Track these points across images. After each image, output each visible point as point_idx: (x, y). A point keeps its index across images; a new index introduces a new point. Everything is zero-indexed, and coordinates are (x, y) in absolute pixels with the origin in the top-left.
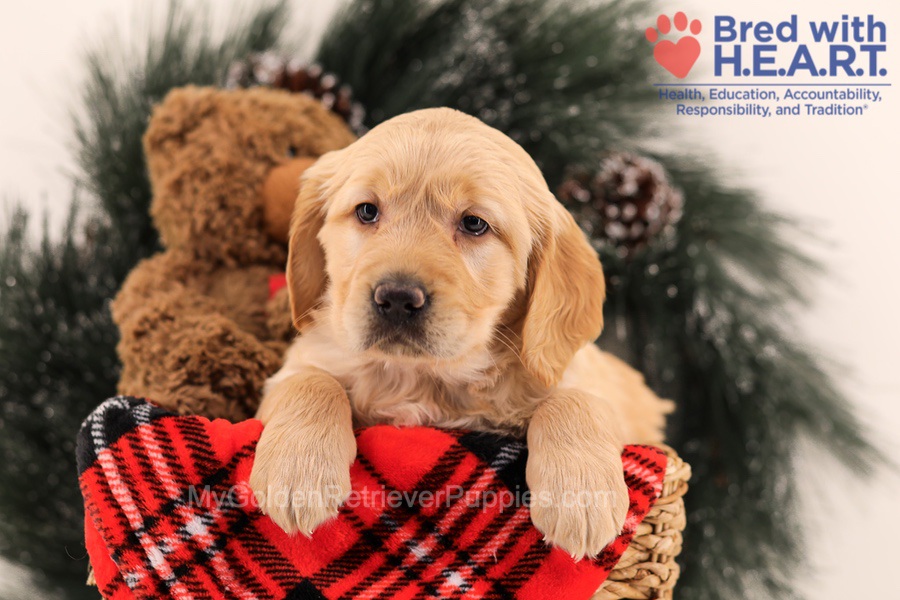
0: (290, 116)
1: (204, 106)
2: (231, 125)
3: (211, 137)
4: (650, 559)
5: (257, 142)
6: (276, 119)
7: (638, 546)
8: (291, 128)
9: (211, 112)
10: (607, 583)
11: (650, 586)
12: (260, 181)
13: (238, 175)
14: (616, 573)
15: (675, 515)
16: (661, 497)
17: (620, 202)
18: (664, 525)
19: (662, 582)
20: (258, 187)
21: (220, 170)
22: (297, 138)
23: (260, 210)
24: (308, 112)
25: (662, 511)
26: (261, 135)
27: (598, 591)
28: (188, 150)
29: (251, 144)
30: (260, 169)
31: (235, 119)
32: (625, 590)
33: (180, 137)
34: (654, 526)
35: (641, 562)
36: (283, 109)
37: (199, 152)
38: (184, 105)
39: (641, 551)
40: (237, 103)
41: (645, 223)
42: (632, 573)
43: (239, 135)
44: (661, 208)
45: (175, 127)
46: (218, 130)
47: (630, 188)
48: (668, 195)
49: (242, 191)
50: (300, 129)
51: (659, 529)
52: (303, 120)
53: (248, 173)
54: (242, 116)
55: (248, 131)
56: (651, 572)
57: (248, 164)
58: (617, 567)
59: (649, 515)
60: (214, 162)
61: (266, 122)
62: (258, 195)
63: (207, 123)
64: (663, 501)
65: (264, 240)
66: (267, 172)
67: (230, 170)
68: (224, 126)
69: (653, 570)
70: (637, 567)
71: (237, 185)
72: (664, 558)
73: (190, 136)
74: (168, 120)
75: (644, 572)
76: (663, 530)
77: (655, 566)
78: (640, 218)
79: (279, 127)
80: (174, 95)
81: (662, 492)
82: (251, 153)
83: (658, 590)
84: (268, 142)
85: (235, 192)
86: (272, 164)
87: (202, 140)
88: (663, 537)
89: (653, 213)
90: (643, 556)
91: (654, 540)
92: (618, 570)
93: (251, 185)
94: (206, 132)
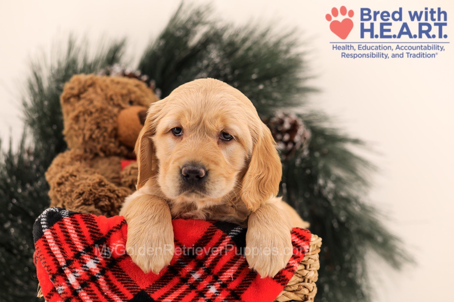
0: (129, 87)
1: (89, 82)
2: (102, 90)
3: (93, 96)
4: (304, 281)
5: (114, 97)
6: (123, 88)
7: (298, 275)
8: (130, 92)
9: (92, 85)
10: (284, 292)
11: (304, 294)
12: (116, 115)
13: (106, 113)
14: (289, 287)
15: (315, 260)
16: (308, 252)
17: (282, 133)
18: (310, 265)
19: (310, 292)
20: (115, 118)
21: (97, 110)
22: (133, 97)
23: (116, 129)
24: (137, 86)
25: (309, 258)
26: (116, 94)
27: (280, 295)
28: (82, 102)
29: (112, 99)
30: (116, 110)
31: (104, 88)
32: (293, 296)
33: (78, 96)
34: (305, 266)
35: (299, 282)
36: (126, 84)
37: (87, 103)
38: (80, 82)
39: (300, 277)
40: (104, 81)
41: (294, 143)
42: (296, 288)
43: (106, 95)
45: (75, 92)
46: (96, 92)
47: (287, 126)
48: (304, 131)
49: (107, 120)
50: (134, 92)
51: (308, 267)
52: (136, 89)
53: (110, 112)
54: (107, 86)
55: (110, 93)
56: (305, 287)
57: (110, 108)
58: (288, 284)
59: (303, 260)
60: (94, 107)
61: (118, 89)
62: (115, 122)
63: (91, 90)
64: (310, 253)
65: (117, 143)
66: (119, 112)
67: (101, 110)
68: (99, 90)
69: (306, 286)
70: (298, 284)
71: (105, 117)
72: (311, 281)
73: (82, 96)
74: (72, 88)
75: (302, 287)
76: (310, 267)
77: (306, 284)
78: (291, 140)
79: (125, 92)
80: (74, 78)
81: (308, 249)
82: (111, 103)
83: (308, 296)
84: (120, 98)
85: (104, 120)
86: (121, 108)
87: (88, 97)
88: (310, 271)
89: (297, 138)
90: (301, 280)
91: (306, 272)
92: (289, 286)
93: (112, 118)
94: (90, 94)
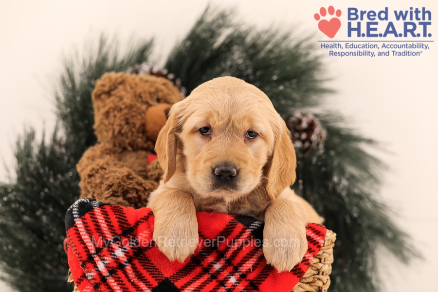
0: (157, 85)
1: (119, 80)
2: (131, 88)
3: (123, 93)
4: (318, 274)
5: (143, 95)
6: (151, 86)
7: (313, 268)
8: (157, 90)
9: (122, 82)
10: (299, 284)
11: (318, 286)
12: (144, 112)
13: (134, 109)
14: (304, 279)
15: (330, 255)
16: (323, 246)
17: (300, 131)
18: (325, 258)
19: (324, 284)
20: (143, 115)
21: (126, 107)
22: (160, 95)
23: (143, 125)
24: (164, 84)
25: (324, 252)
26: (145, 92)
27: (295, 287)
28: (112, 99)
29: (140, 97)
30: (144, 107)
31: (133, 85)
32: (308, 287)
33: (109, 93)
34: (320, 259)
35: (314, 275)
36: (154, 82)
37: (117, 100)
38: (110, 80)
39: (314, 270)
40: (134, 79)
41: (311, 142)
42: (311, 280)
43: (135, 92)
44: (318, 135)
45: (106, 89)
46: (125, 90)
47: (304, 125)
48: (320, 130)
49: (136, 116)
50: (162, 91)
52: (163, 88)
53: (138, 109)
54: (136, 84)
55: (139, 91)
57: (139, 105)
58: (304, 276)
59: (318, 254)
60: (124, 103)
61: (146, 87)
62: (143, 118)
63: (121, 87)
64: (324, 248)
65: (145, 139)
66: (147, 109)
67: (130, 107)
68: (128, 88)
69: (320, 278)
70: (313, 277)
71: (134, 114)
72: (325, 274)
73: (113, 93)
74: (103, 86)
75: (316, 279)
76: (324, 261)
77: (320, 276)
78: (308, 139)
79: (153, 90)
80: (106, 75)
81: (324, 244)
82: (140, 100)
83: (322, 288)
84: (148, 95)
85: (133, 116)
86: (149, 105)
87: (118, 94)
88: (324, 264)
89: (314, 137)
90: (316, 272)
91: (320, 265)
92: (305, 278)
93: (140, 114)
94: (120, 91)
